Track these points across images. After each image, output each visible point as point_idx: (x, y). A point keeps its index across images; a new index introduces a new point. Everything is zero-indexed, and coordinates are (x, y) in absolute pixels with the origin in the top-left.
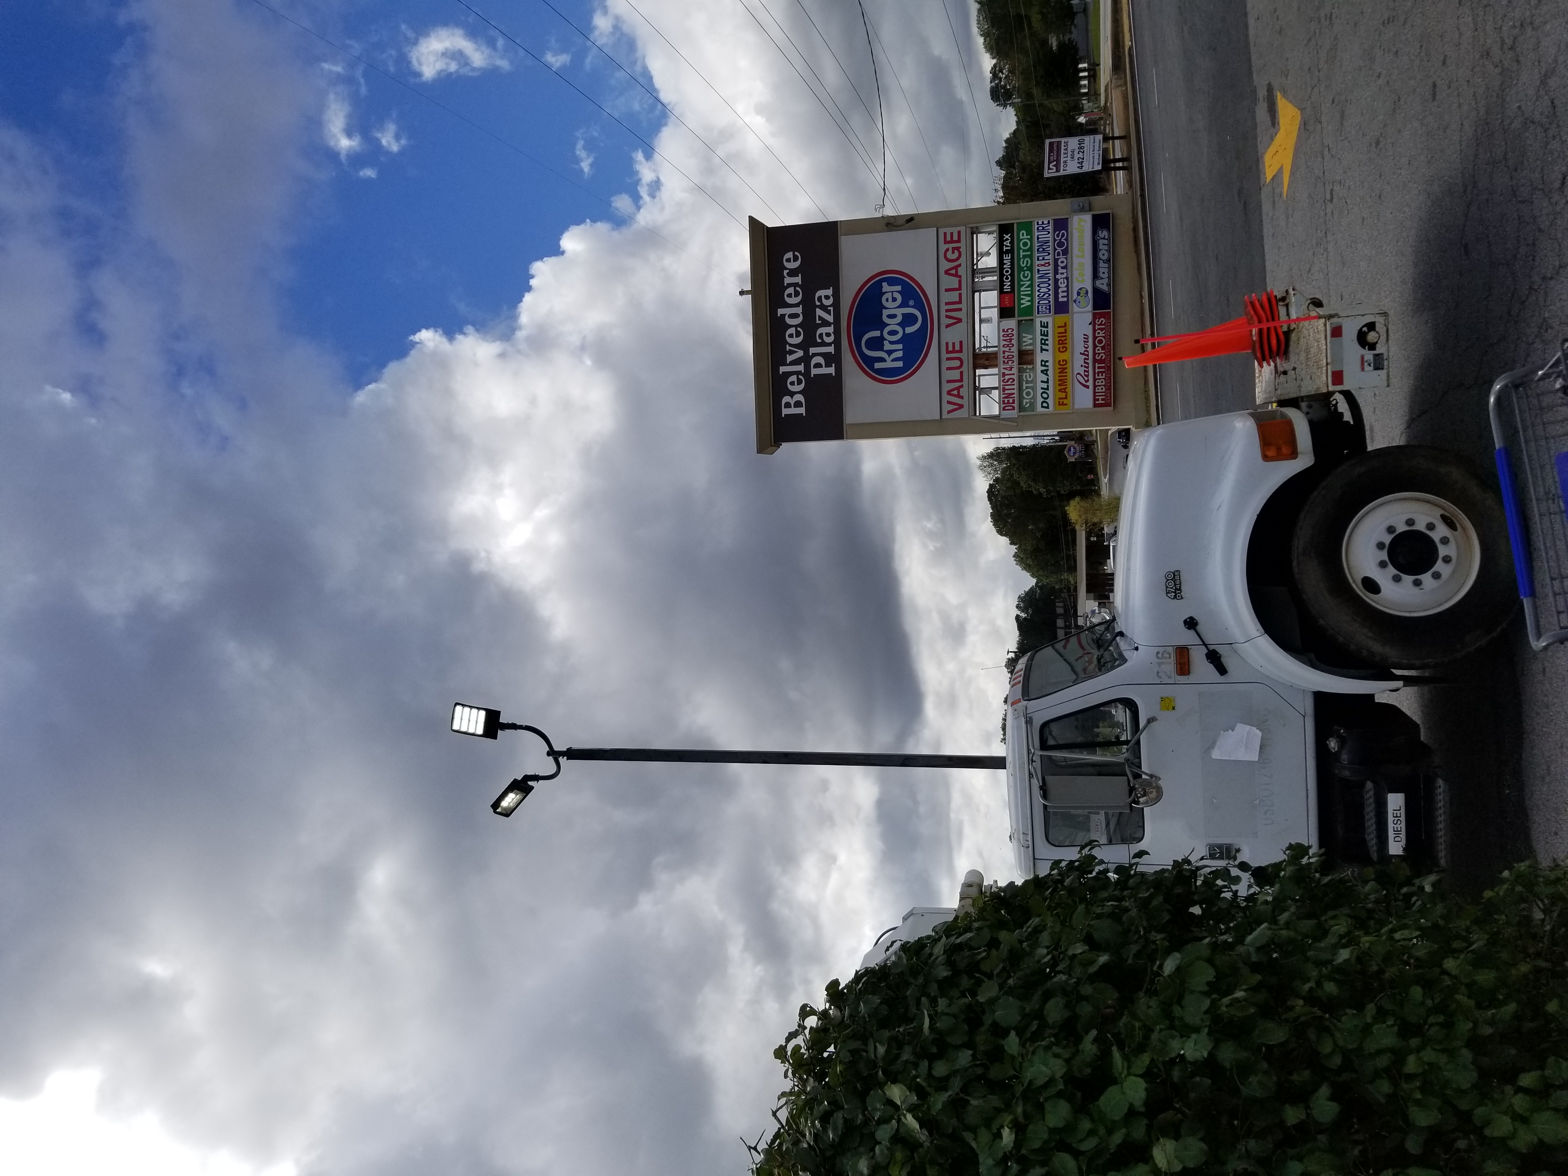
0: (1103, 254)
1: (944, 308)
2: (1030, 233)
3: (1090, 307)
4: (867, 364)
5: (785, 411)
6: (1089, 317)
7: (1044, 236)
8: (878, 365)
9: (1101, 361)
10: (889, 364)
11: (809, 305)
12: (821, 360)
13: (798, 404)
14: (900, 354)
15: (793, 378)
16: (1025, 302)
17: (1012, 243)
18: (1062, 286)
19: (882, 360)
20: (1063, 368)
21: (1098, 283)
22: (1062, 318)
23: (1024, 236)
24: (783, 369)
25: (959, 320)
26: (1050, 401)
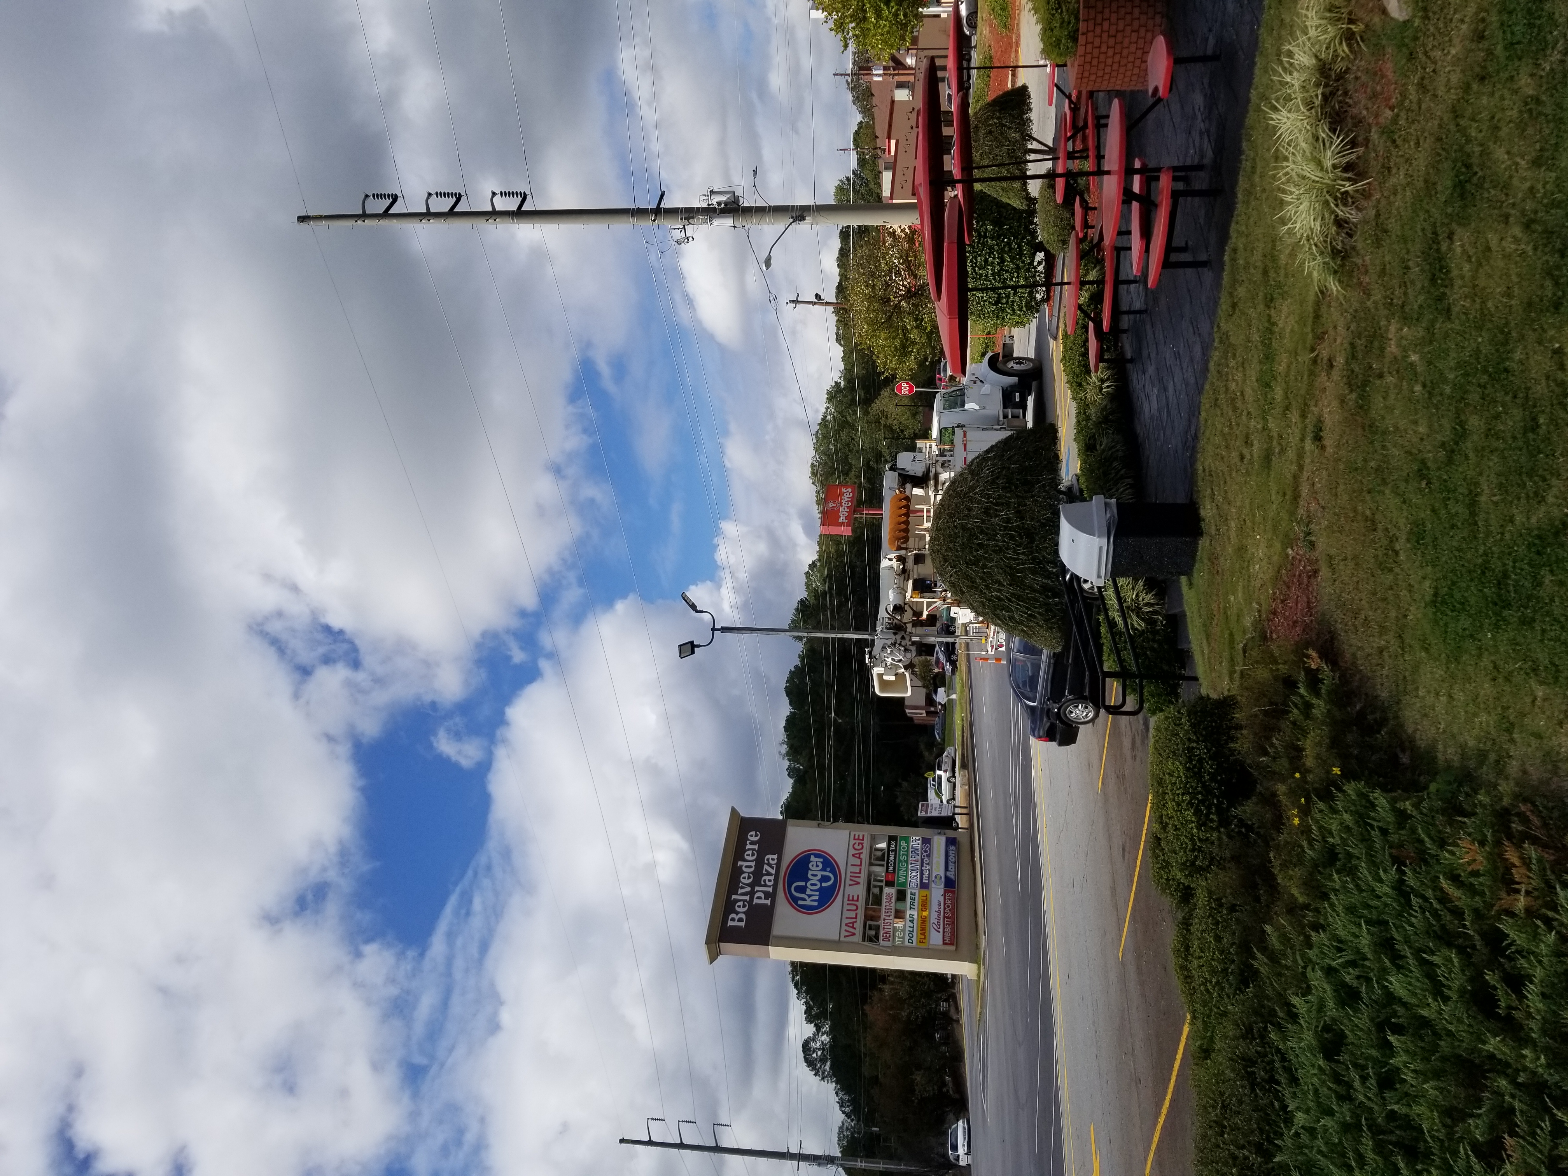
0: (952, 858)
1: (849, 874)
2: (907, 842)
3: (942, 886)
4: (794, 901)
5: (730, 923)
6: (942, 892)
7: (915, 845)
8: (800, 902)
9: (948, 918)
10: (808, 902)
11: (760, 863)
12: (762, 895)
13: (740, 920)
14: (817, 898)
15: (741, 903)
16: (902, 879)
17: (896, 846)
18: (926, 874)
19: (804, 899)
20: (924, 921)
21: (948, 874)
22: (924, 892)
23: (903, 843)
24: (734, 897)
25: (858, 883)
26: (914, 939)
